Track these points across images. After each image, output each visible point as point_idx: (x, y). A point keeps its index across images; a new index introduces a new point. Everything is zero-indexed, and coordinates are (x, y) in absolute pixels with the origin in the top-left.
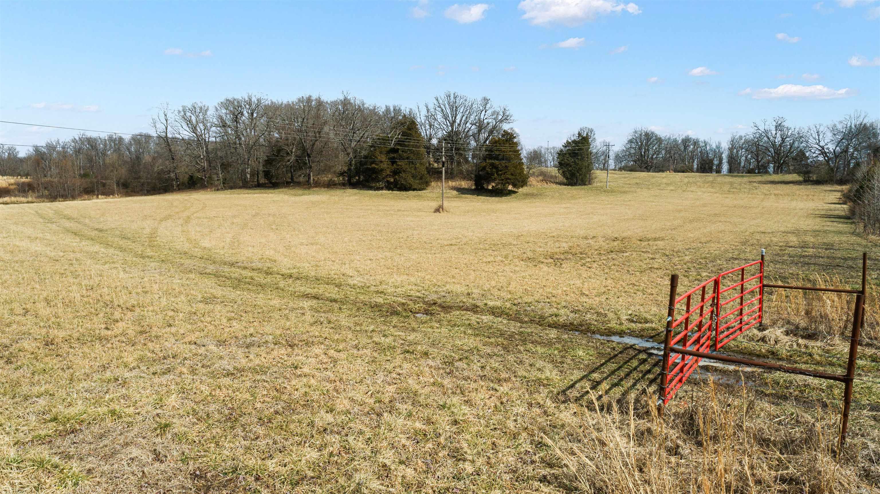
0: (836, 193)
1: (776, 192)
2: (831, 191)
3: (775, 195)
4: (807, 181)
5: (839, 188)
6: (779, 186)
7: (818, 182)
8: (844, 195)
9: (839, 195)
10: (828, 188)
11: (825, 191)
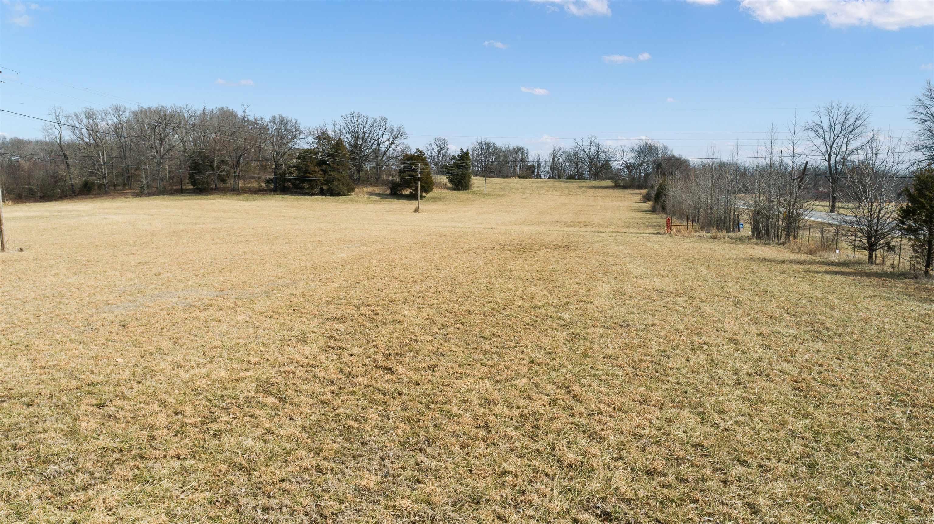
0: (637, 195)
1: (601, 194)
2: (634, 194)
3: (600, 197)
4: (617, 186)
5: (638, 191)
6: (601, 190)
7: (624, 187)
8: (643, 197)
9: (640, 196)
10: (632, 191)
11: (631, 194)
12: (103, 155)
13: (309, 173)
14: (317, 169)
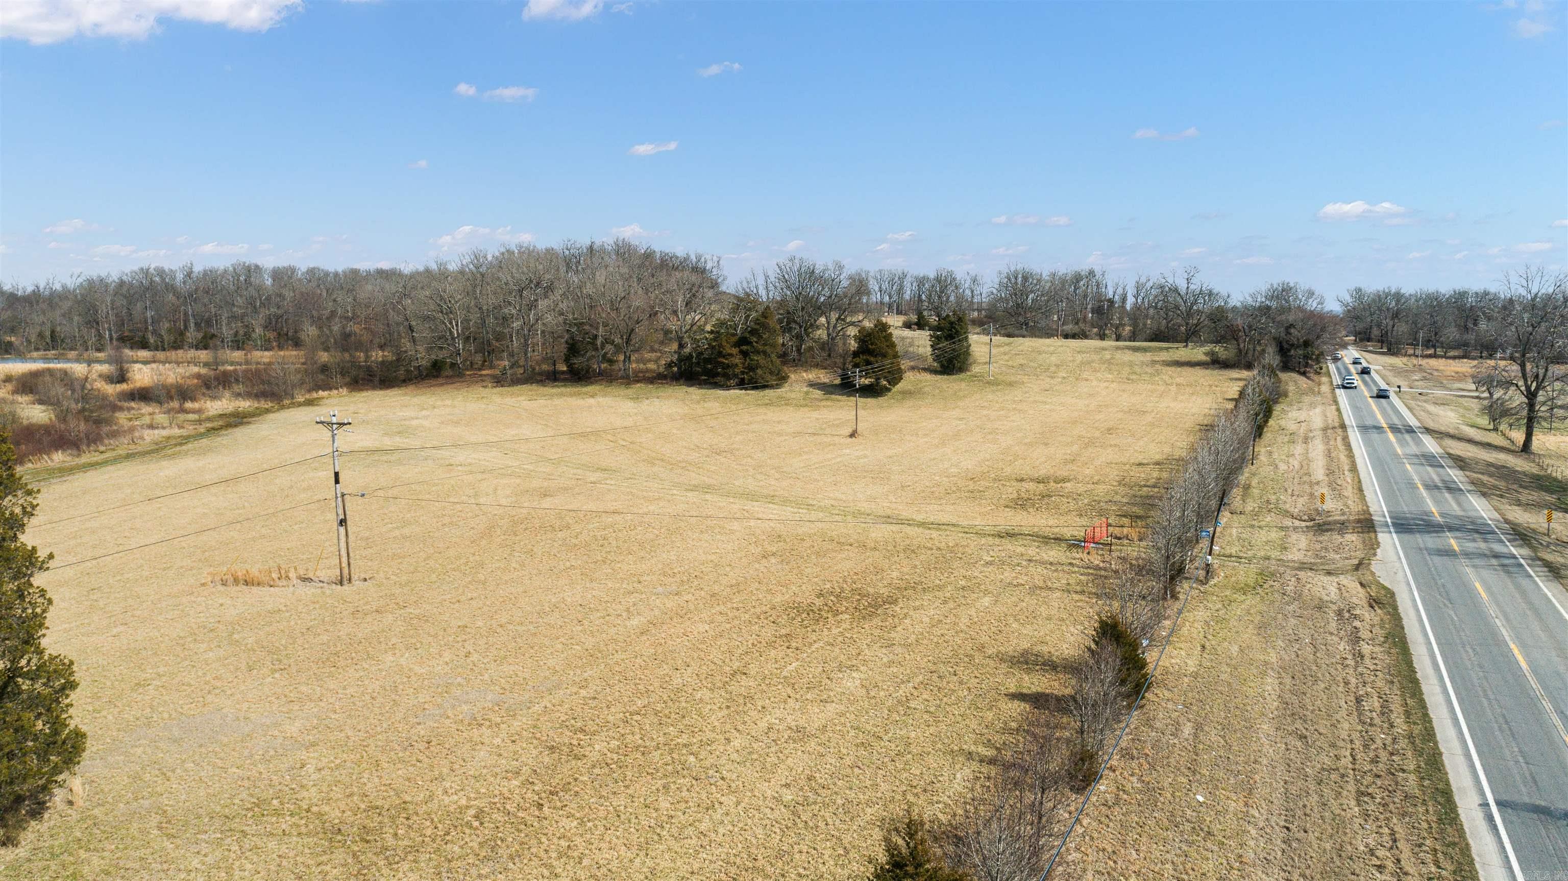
4: (1215, 363)
6: (1184, 370)
11: (1231, 379)
12: (457, 325)
13: (724, 357)
14: (735, 351)
